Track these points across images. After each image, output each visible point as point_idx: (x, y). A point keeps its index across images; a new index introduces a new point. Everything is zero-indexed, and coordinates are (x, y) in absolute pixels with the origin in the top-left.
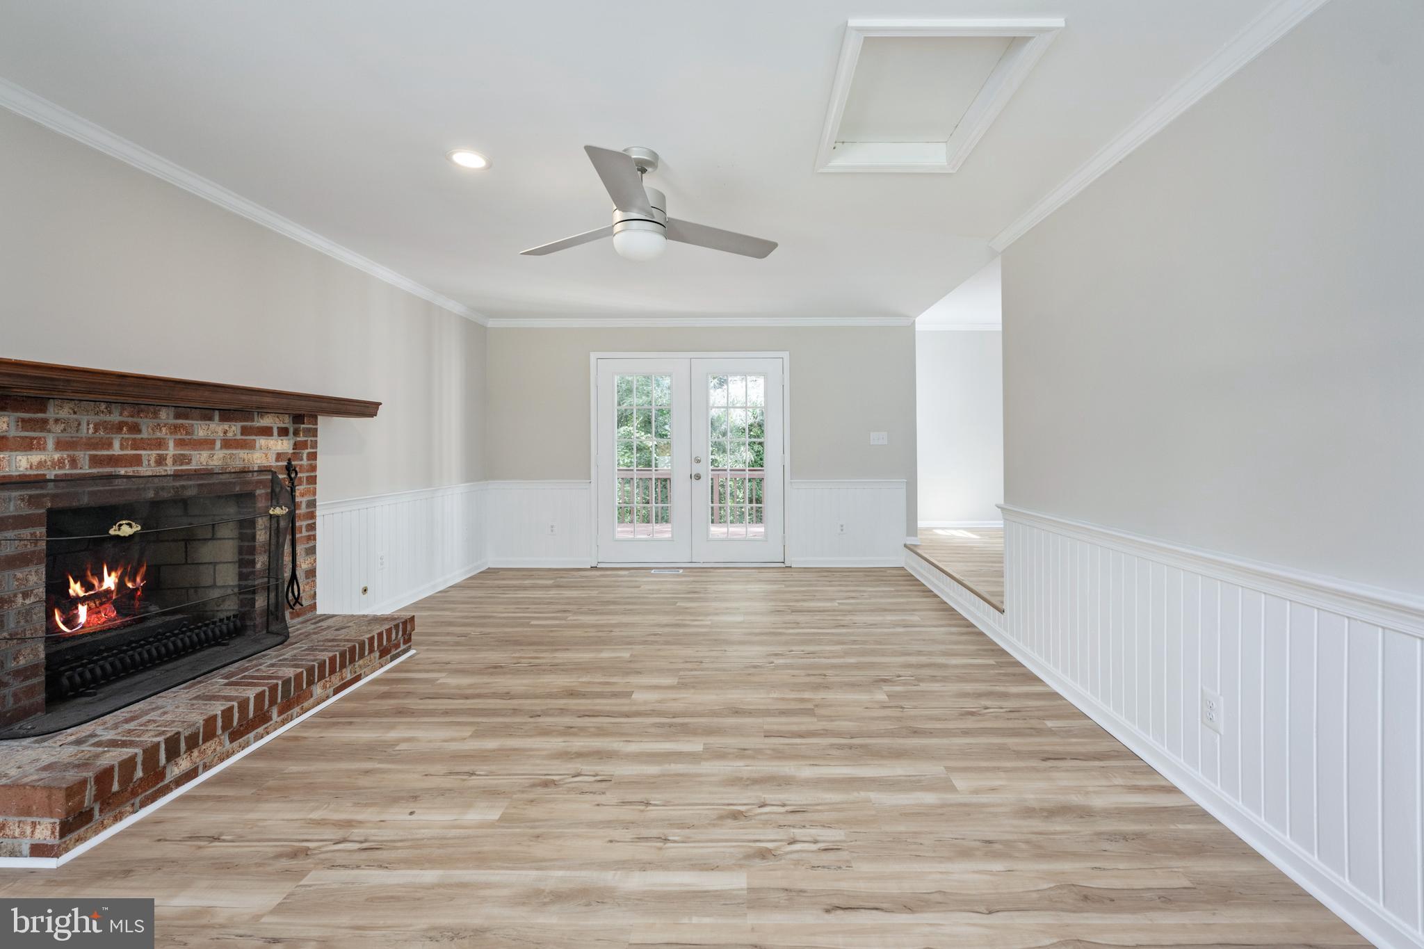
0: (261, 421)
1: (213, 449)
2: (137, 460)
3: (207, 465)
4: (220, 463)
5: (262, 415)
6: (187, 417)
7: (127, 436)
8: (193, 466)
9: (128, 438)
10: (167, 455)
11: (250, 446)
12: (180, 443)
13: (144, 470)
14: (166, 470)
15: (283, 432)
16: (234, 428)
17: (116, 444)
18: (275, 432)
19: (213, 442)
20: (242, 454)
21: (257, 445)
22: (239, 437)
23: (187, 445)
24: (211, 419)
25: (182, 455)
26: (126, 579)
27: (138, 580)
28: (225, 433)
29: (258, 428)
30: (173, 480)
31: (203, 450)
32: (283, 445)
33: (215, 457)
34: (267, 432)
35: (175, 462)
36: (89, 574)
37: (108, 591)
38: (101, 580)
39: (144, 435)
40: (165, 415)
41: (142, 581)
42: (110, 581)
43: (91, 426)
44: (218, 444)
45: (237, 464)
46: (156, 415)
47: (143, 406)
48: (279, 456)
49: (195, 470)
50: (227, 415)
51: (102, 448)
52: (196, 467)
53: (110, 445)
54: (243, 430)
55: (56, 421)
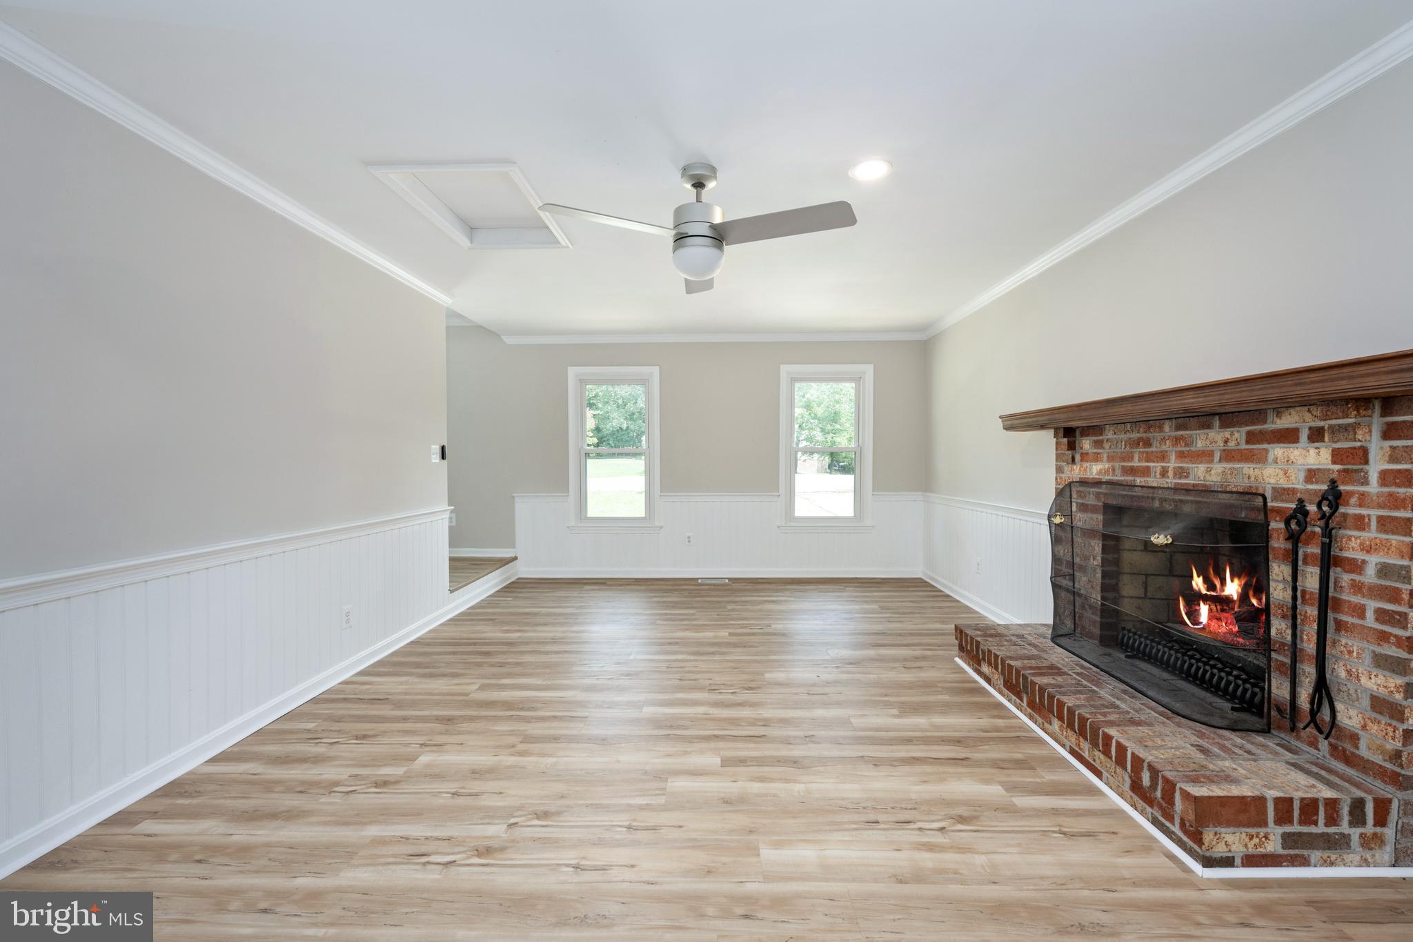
0: (1278, 421)
1: (1213, 461)
2: (1146, 472)
3: (1204, 480)
4: (1219, 479)
5: (1278, 412)
6: (1186, 429)
7: (1141, 450)
8: (1189, 481)
9: (1143, 452)
10: (1168, 467)
11: (1258, 458)
12: (1181, 456)
13: (1153, 481)
14: (1167, 482)
15: (1316, 435)
16: (1237, 435)
17: (1136, 457)
18: (1305, 437)
20: (1248, 468)
21: (1271, 457)
22: (1243, 446)
23: (1186, 457)
24: (1210, 426)
25: (1181, 468)
28: (1226, 442)
29: (1273, 432)
30: (1174, 494)
31: (1201, 462)
32: (1318, 457)
33: (1213, 472)
34: (1289, 436)
35: (1175, 474)
43: (1123, 443)
44: (1217, 456)
45: (1239, 483)
46: (1161, 428)
47: (1151, 422)
48: (1312, 475)
49: (1194, 485)
50: (1228, 418)
51: (1128, 461)
52: (1194, 482)
53: (1131, 458)
54: (1251, 438)
55: (1107, 440)
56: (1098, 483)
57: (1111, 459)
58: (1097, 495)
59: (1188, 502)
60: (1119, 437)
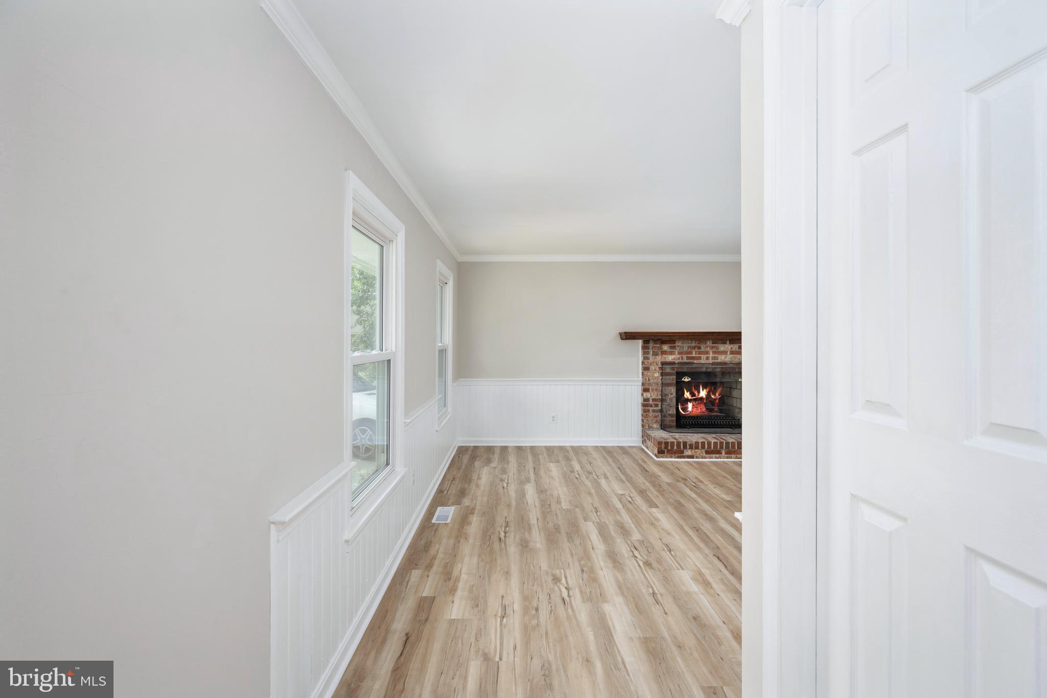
1: (727, 354)
2: (700, 358)
3: (724, 360)
4: (729, 360)
6: (716, 343)
7: (697, 350)
8: (719, 361)
10: (710, 356)
12: (714, 352)
13: (702, 361)
14: (709, 362)
16: (735, 346)
17: (694, 353)
19: (726, 352)
23: (717, 353)
24: (726, 343)
25: (715, 356)
26: (711, 393)
27: (717, 395)
28: (732, 348)
30: (712, 365)
31: (723, 355)
33: (727, 357)
35: (712, 359)
36: (693, 389)
37: (702, 399)
38: (699, 392)
39: (702, 350)
40: (709, 343)
41: (719, 395)
42: (703, 393)
43: (687, 347)
44: (729, 353)
45: (736, 360)
46: (706, 343)
47: (703, 341)
53: (692, 353)
55: (678, 346)
56: (673, 363)
57: (679, 353)
58: (673, 369)
59: (718, 368)
60: (685, 345)
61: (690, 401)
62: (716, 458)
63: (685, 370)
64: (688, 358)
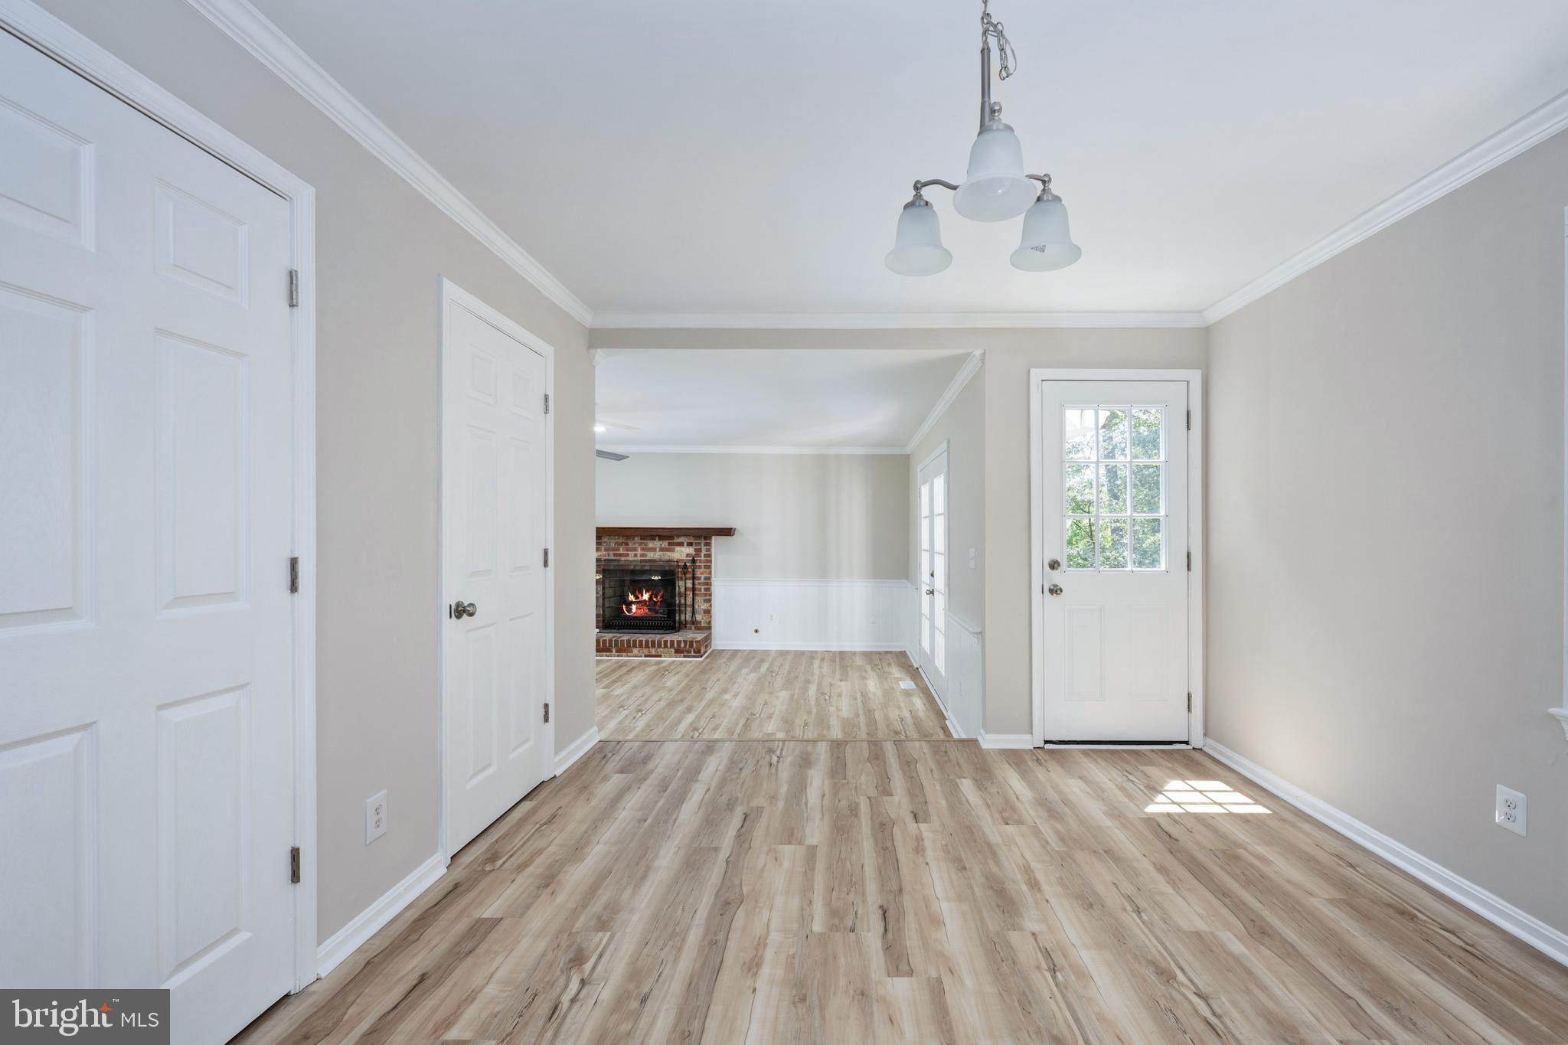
0: (679, 540)
1: (656, 551)
2: (627, 555)
3: (654, 558)
4: (658, 557)
5: (679, 538)
6: (645, 540)
10: (637, 553)
11: (673, 550)
12: (643, 549)
13: (630, 558)
14: (637, 559)
15: (690, 544)
16: (665, 543)
18: (685, 544)
19: (655, 549)
20: (669, 554)
21: (675, 550)
22: (667, 547)
23: (645, 550)
24: (655, 540)
25: (643, 553)
28: (660, 545)
29: (675, 543)
31: (652, 552)
32: (691, 550)
33: (655, 555)
34: (681, 544)
35: (641, 556)
36: (636, 591)
37: (645, 601)
38: (642, 595)
39: (630, 546)
40: (637, 539)
42: (646, 597)
44: (658, 550)
45: (667, 558)
46: (633, 539)
47: (631, 537)
48: (688, 555)
50: (661, 538)
52: (649, 558)
53: (619, 550)
54: (669, 544)
57: (606, 550)
60: (612, 541)
61: (634, 603)
62: (606, 656)
63: (612, 567)
64: (615, 555)
